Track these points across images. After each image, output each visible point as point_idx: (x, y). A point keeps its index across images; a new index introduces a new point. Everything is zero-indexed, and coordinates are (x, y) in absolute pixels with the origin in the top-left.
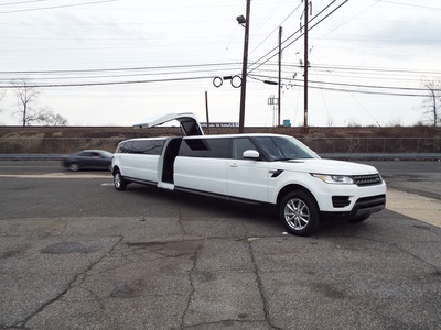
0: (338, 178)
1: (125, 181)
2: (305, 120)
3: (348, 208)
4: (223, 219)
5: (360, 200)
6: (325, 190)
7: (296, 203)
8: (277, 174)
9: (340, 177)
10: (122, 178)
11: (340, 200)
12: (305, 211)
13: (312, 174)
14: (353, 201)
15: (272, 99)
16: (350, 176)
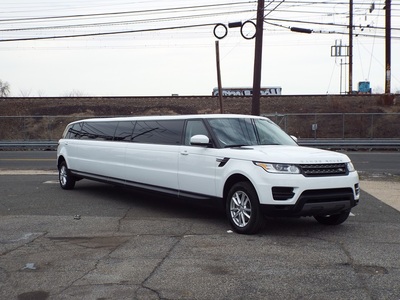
0: (282, 167)
1: (73, 177)
2: (388, 83)
3: (292, 201)
4: (172, 220)
5: (306, 193)
6: (266, 180)
7: (240, 197)
8: (223, 162)
9: (285, 166)
10: (68, 171)
11: (281, 192)
12: (248, 206)
13: (254, 162)
14: (297, 193)
15: (337, 48)
16: (296, 165)
